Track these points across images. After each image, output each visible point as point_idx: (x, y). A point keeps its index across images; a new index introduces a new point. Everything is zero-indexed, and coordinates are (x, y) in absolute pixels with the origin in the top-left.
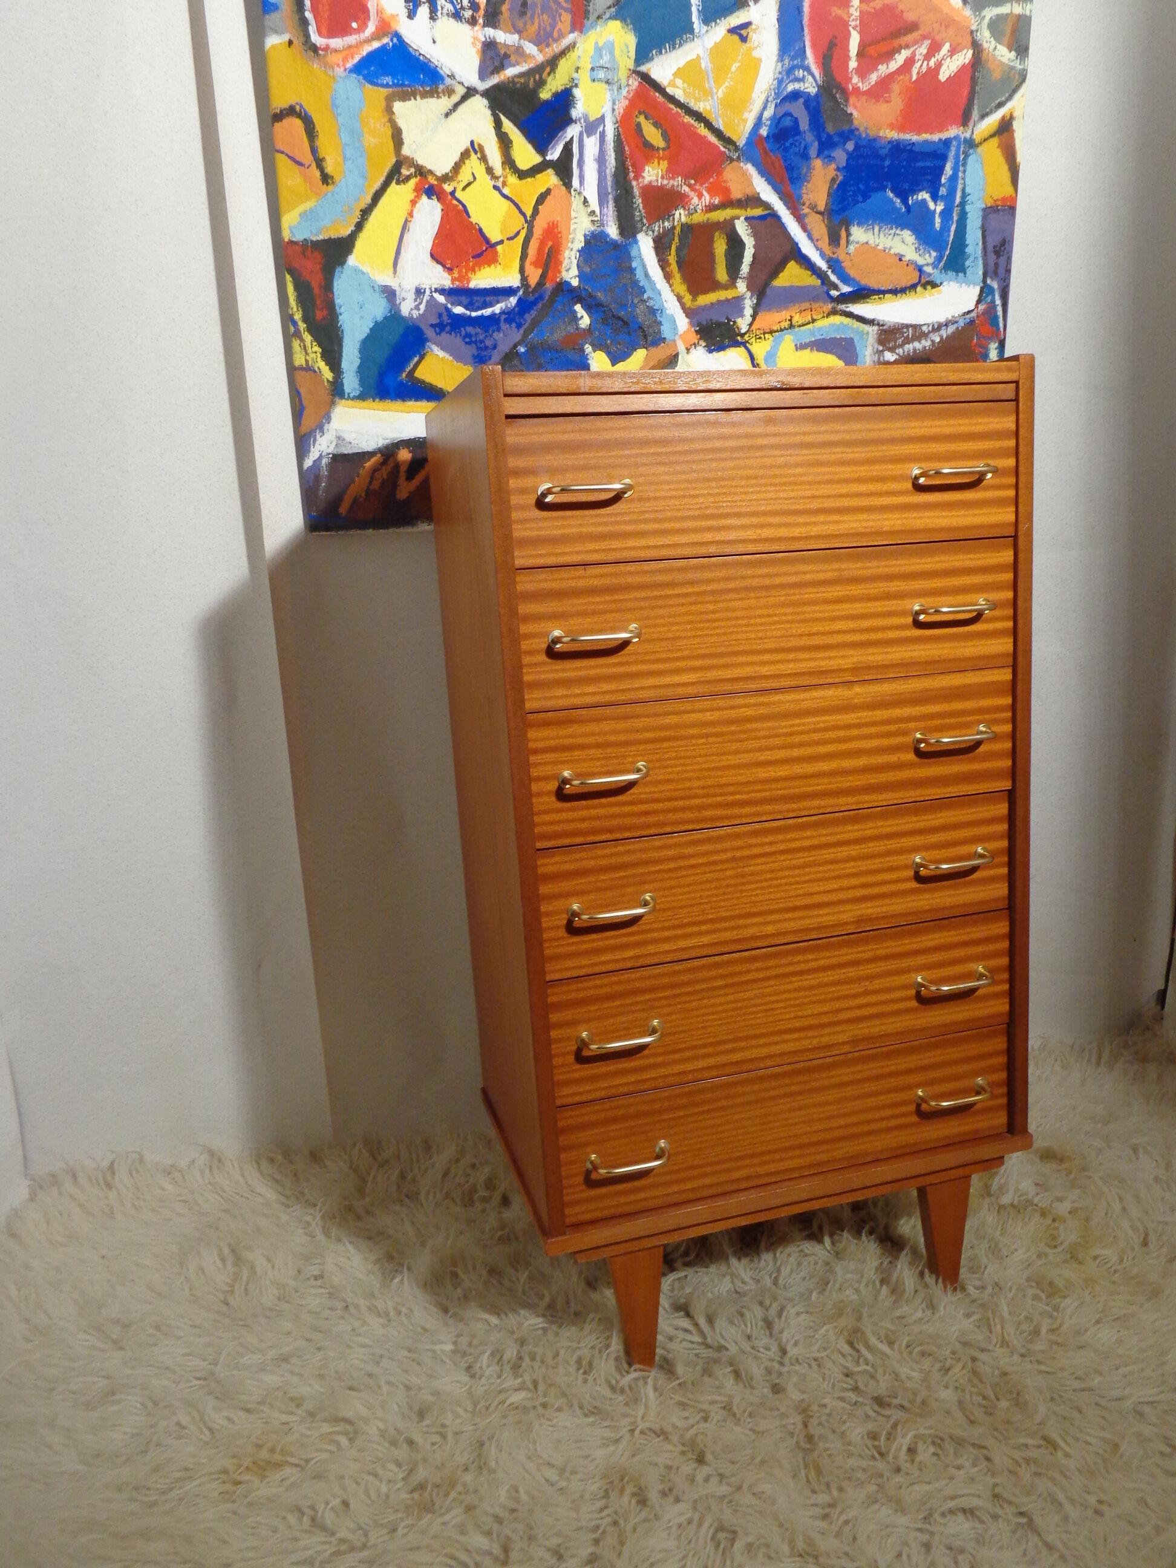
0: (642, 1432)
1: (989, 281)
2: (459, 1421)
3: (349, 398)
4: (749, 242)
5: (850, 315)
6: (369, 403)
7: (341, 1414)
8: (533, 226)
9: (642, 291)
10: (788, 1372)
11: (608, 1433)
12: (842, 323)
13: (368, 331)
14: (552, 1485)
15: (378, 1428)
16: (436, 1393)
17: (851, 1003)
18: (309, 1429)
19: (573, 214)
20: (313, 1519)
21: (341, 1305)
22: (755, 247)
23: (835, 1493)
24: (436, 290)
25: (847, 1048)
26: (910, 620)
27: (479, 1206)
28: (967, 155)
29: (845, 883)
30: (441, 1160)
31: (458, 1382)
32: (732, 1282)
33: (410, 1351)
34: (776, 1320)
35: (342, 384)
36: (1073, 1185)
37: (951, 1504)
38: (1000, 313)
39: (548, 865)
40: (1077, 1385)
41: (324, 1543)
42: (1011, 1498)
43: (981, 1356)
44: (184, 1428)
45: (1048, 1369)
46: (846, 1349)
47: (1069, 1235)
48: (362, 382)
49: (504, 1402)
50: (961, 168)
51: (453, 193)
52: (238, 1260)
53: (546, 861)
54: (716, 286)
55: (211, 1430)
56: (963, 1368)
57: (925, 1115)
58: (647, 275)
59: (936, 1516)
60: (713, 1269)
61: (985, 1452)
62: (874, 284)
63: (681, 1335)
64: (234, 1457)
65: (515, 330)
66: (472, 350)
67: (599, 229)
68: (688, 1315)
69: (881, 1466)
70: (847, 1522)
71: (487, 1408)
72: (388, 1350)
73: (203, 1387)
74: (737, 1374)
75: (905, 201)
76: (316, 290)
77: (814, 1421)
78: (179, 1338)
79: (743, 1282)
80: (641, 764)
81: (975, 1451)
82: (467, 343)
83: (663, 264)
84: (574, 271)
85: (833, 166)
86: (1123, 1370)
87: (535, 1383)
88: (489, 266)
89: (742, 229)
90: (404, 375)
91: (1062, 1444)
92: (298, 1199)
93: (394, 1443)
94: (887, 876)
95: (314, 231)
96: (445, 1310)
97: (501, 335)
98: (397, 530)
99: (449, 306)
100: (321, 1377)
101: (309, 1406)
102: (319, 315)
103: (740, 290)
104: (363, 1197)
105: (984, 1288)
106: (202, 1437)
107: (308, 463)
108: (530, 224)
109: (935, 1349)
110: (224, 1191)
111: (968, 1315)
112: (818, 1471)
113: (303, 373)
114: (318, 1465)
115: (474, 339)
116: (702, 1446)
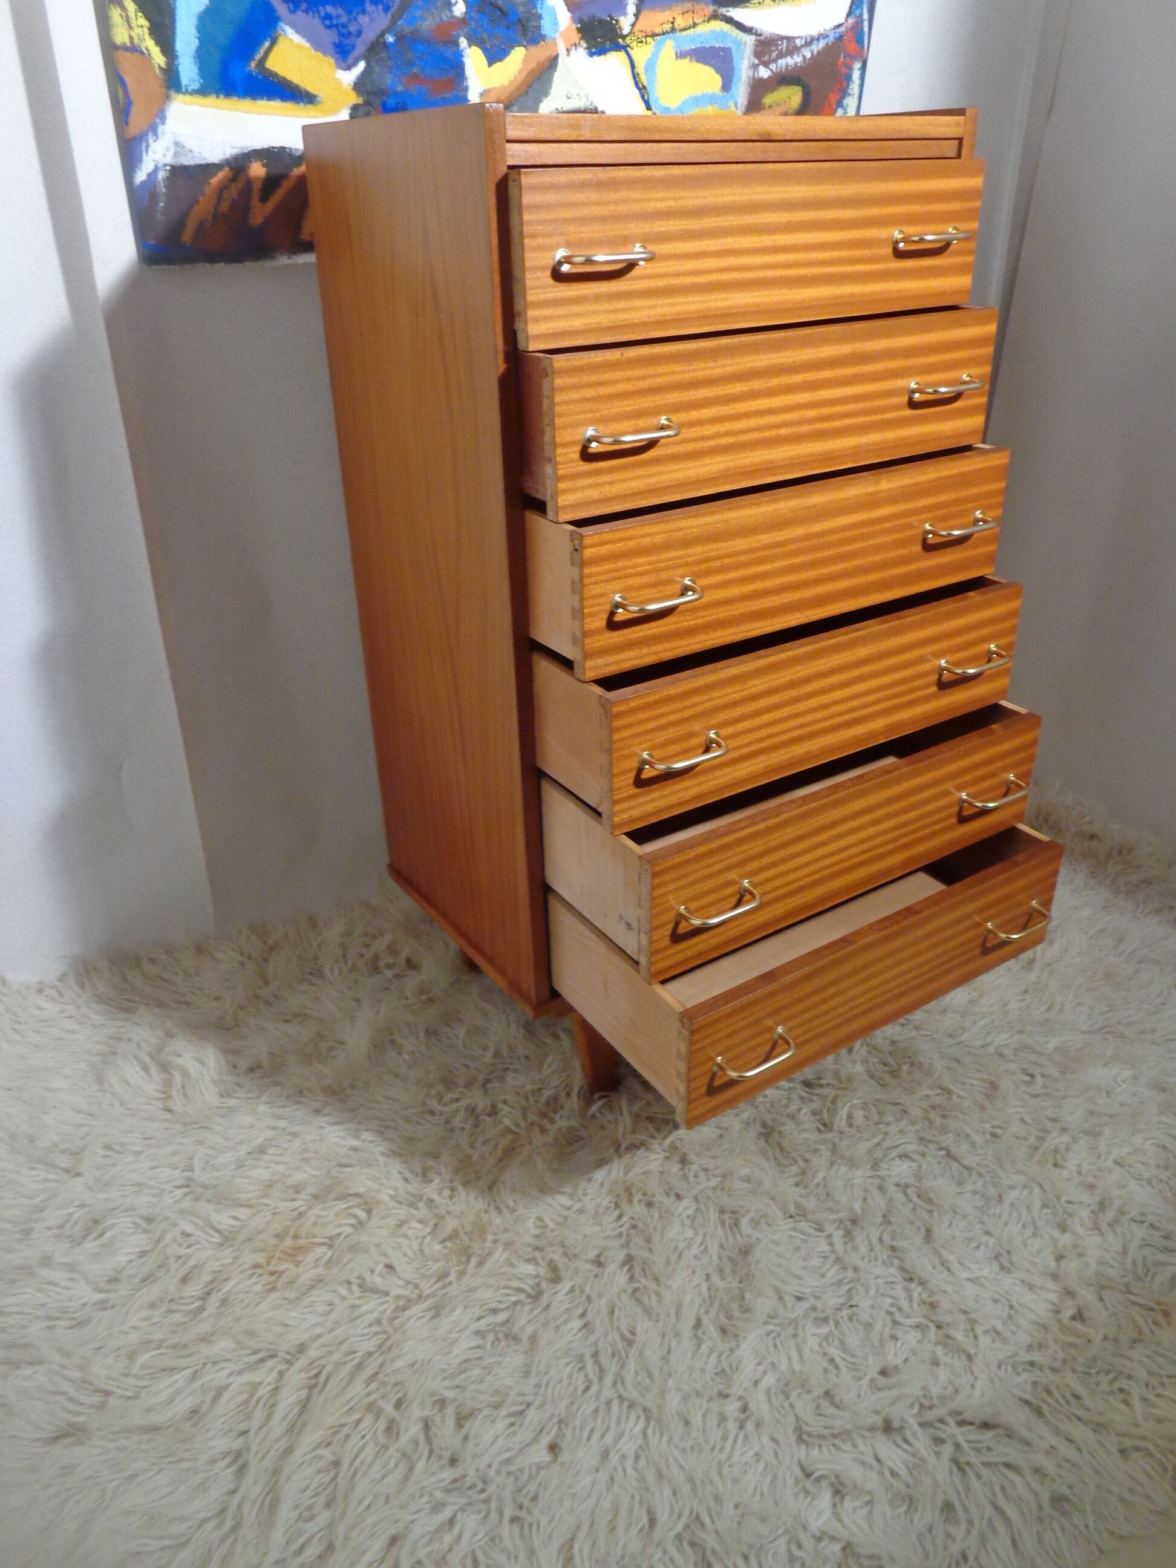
0: (626, 1148)
3: (187, 92)
5: (729, 20)
6: (211, 100)
7: (352, 1192)
12: (722, 30)
14: (569, 1208)
15: (390, 1196)
18: (322, 1209)
20: (360, 1286)
23: (802, 1164)
27: (387, 973)
30: (334, 933)
33: (382, 1119)
35: (178, 74)
38: (866, 29)
40: (951, 1041)
41: (382, 1303)
42: (933, 1139)
44: (189, 1235)
48: (203, 71)
49: (497, 1148)
55: (220, 1232)
59: (882, 1164)
61: (900, 1107)
64: (260, 1251)
65: (382, 14)
66: (331, 36)
69: (830, 1135)
70: (818, 1184)
71: (482, 1156)
72: (361, 1123)
73: (186, 1194)
78: (137, 1153)
81: (893, 1108)
82: (326, 26)
86: (980, 1024)
90: (253, 64)
91: (954, 1088)
93: (412, 1205)
97: (367, 19)
100: (308, 1160)
101: (310, 1189)
104: (267, 983)
106: (213, 1240)
107: (141, 176)
112: (782, 1150)
113: (127, 55)
114: (348, 1240)
115: (335, 22)
116: (685, 1150)
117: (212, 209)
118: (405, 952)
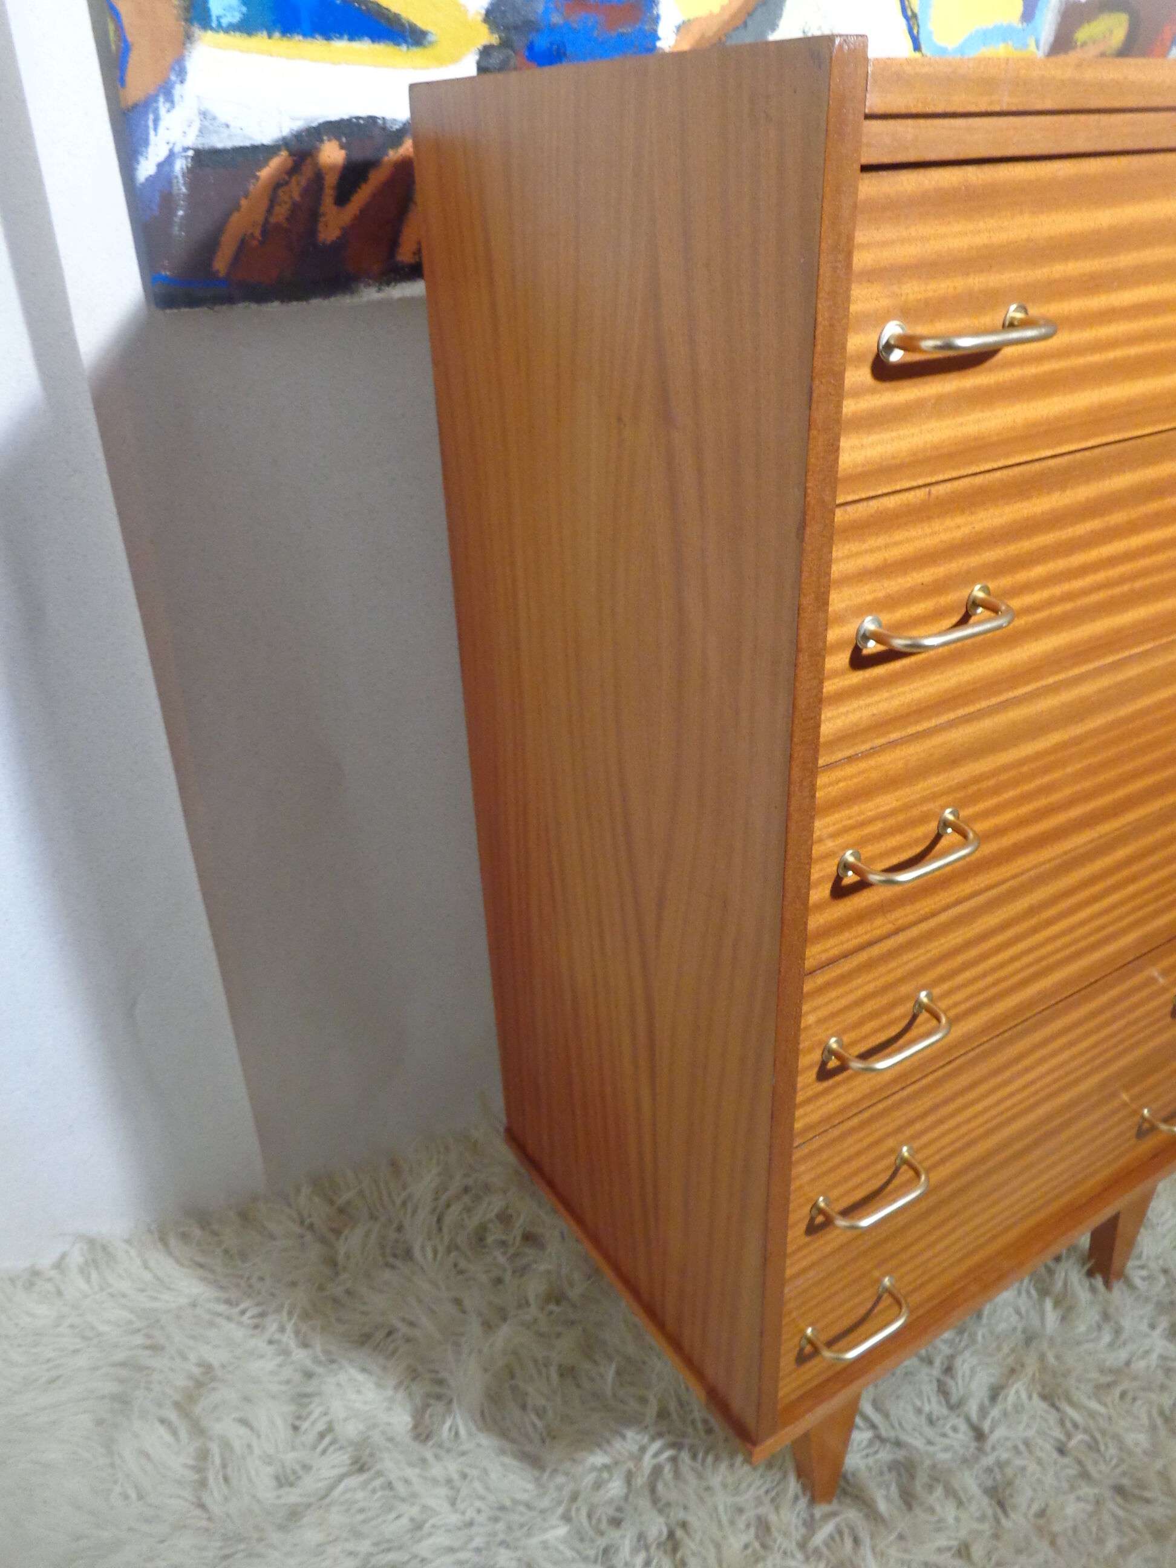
3: (220, 27)
6: (261, 41)
33: (507, 1543)
34: (951, 1382)
46: (1045, 1409)
52: (198, 1431)
57: (1146, 1133)
72: (477, 1550)
104: (337, 1272)
105: (1151, 1278)
107: (146, 169)
110: (126, 1298)
111: (1151, 1325)
117: (259, 218)
118: (520, 1223)
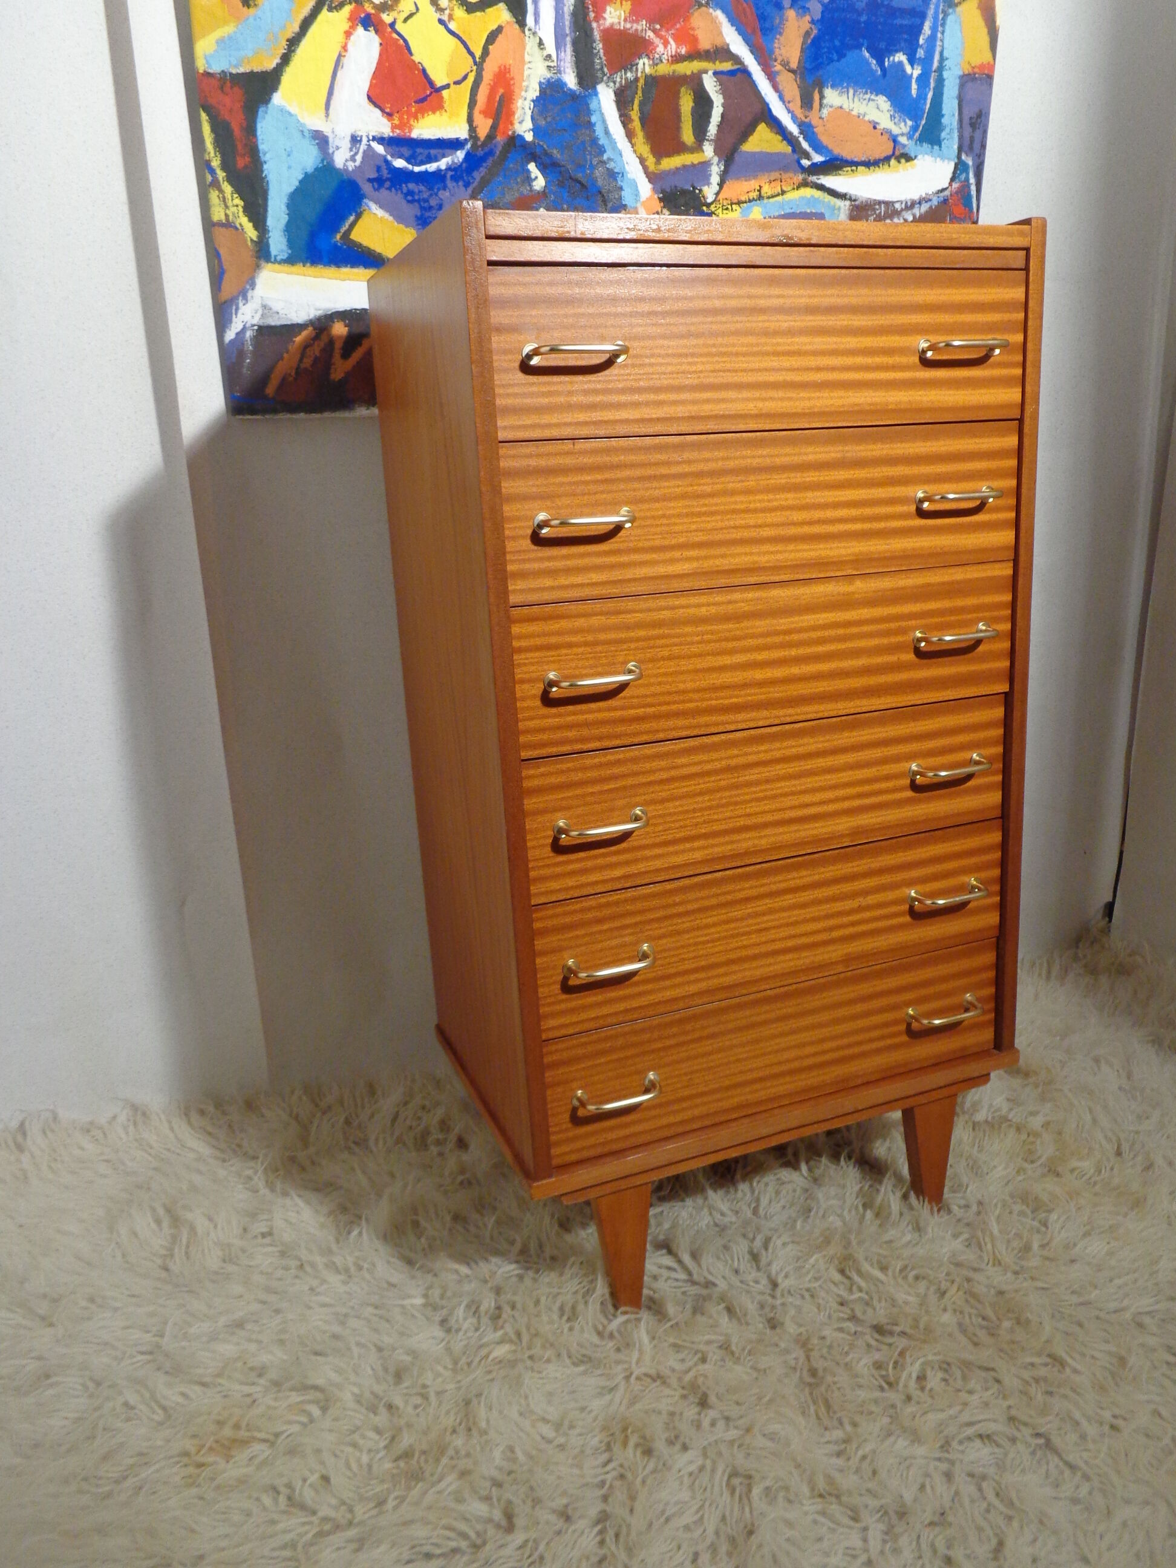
0: (638, 1378)
1: (964, 157)
2: (440, 1379)
3: (276, 262)
4: (718, 100)
5: (821, 188)
6: (299, 268)
7: (310, 1382)
8: (482, 69)
9: (601, 150)
10: (783, 1304)
11: (603, 1382)
12: (812, 196)
13: (297, 183)
14: (549, 1442)
15: (353, 1394)
16: (413, 1353)
17: (845, 920)
18: (276, 1399)
19: (527, 58)
20: (289, 1498)
21: (294, 1263)
22: (723, 105)
23: (849, 1428)
24: (374, 139)
25: (840, 968)
26: (913, 508)
27: (434, 1150)
28: (946, 15)
29: (841, 793)
30: (388, 1104)
31: (433, 1338)
32: (711, 1214)
33: (376, 1307)
34: (764, 1253)
35: (268, 245)
36: (1043, 1099)
37: (970, 1431)
38: (974, 192)
39: (533, 777)
40: (1075, 1299)
41: (304, 1524)
42: (1025, 1418)
43: (977, 1276)
44: (133, 1408)
45: (1046, 1286)
46: (837, 1277)
47: (1046, 1149)
48: (291, 243)
49: (487, 1356)
50: (940, 29)
51: (392, 25)
52: (176, 1221)
53: (532, 772)
54: (680, 148)
55: (164, 1409)
56: (958, 1290)
57: (916, 1034)
58: (607, 132)
59: (954, 1444)
60: (689, 1202)
61: (992, 1373)
62: (847, 154)
63: (665, 1273)
64: (194, 1436)
65: (462, 189)
66: (413, 210)
67: (555, 77)
68: (670, 1252)
69: (893, 1396)
70: (864, 1458)
71: (469, 1364)
72: (353, 1308)
73: (149, 1362)
74: (729, 1310)
75: (881, 63)
76: (237, 132)
77: (815, 1354)
78: (116, 1309)
79: (723, 1214)
80: (631, 666)
81: (983, 1374)
82: (409, 201)
83: (625, 120)
84: (528, 124)
85: (808, 18)
86: (1117, 1282)
87: (518, 1334)
88: (434, 112)
89: (710, 84)
90: (338, 236)
91: (1070, 1361)
92: (234, 1151)
93: (373, 1409)
94: (884, 785)
95: (234, 62)
96: (410, 1262)
97: (447, 194)
98: (333, 415)
99: (389, 158)
100: (282, 1342)
101: (273, 1374)
102: (241, 162)
103: (706, 154)
104: (306, 1146)
105: (967, 1206)
106: (156, 1417)
107: (230, 335)
108: (479, 65)
109: (930, 1272)
110: (151, 1148)
111: (955, 1236)
112: (828, 1406)
113: (223, 230)
114: (290, 1439)
115: (416, 197)
116: (704, 1389)
117: (295, 365)
118: (457, 1129)
